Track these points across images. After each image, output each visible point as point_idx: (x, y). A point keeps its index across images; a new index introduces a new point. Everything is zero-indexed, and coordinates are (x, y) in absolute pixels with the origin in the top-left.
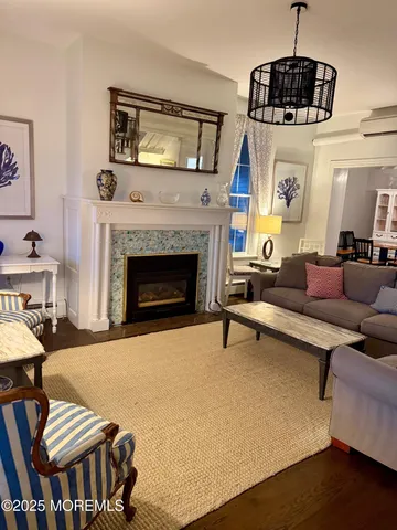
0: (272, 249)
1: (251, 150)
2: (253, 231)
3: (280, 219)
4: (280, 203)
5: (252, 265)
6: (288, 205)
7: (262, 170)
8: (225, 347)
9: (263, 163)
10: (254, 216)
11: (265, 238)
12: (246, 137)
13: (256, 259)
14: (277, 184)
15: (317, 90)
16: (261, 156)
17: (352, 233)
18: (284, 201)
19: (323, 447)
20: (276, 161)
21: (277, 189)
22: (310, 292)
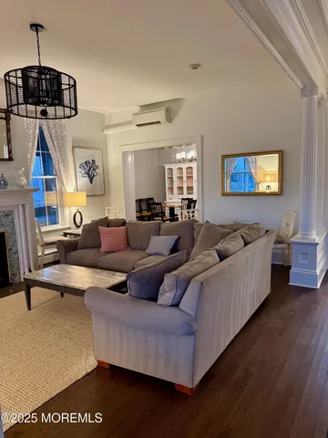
0: (82, 219)
1: (48, 140)
2: (63, 207)
3: (85, 194)
4: (84, 181)
5: (65, 235)
6: (91, 182)
7: (61, 155)
8: (30, 309)
9: (62, 151)
10: (61, 193)
11: (74, 210)
12: (41, 128)
13: (69, 228)
14: (78, 166)
15: (66, 93)
16: (58, 144)
17: (152, 199)
18: (87, 179)
19: (89, 371)
20: (73, 148)
21: (78, 170)
22: (103, 249)
